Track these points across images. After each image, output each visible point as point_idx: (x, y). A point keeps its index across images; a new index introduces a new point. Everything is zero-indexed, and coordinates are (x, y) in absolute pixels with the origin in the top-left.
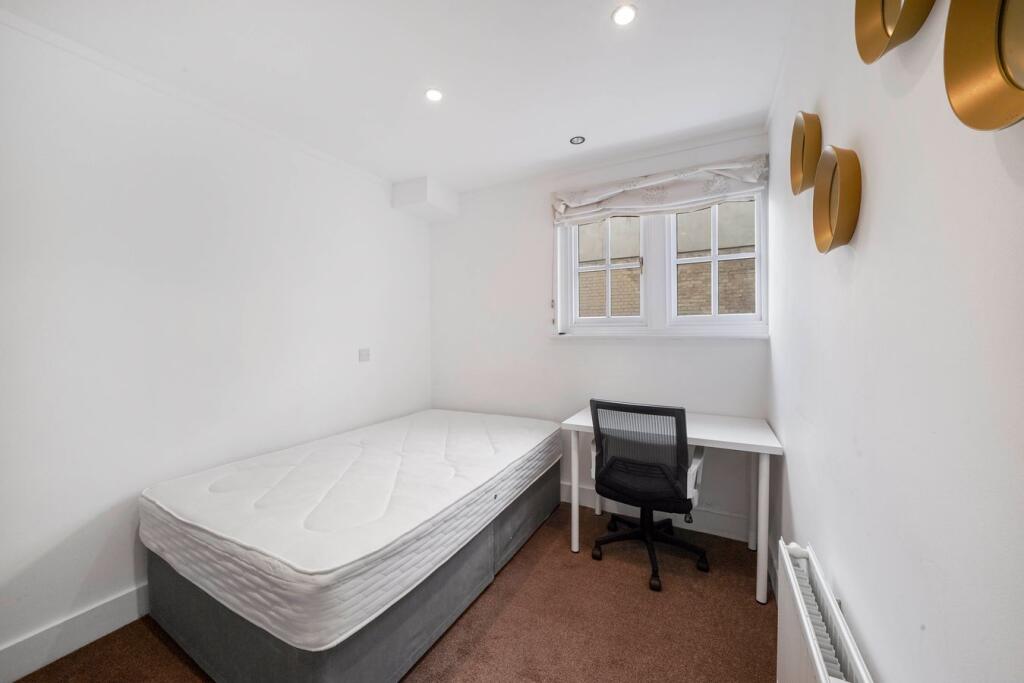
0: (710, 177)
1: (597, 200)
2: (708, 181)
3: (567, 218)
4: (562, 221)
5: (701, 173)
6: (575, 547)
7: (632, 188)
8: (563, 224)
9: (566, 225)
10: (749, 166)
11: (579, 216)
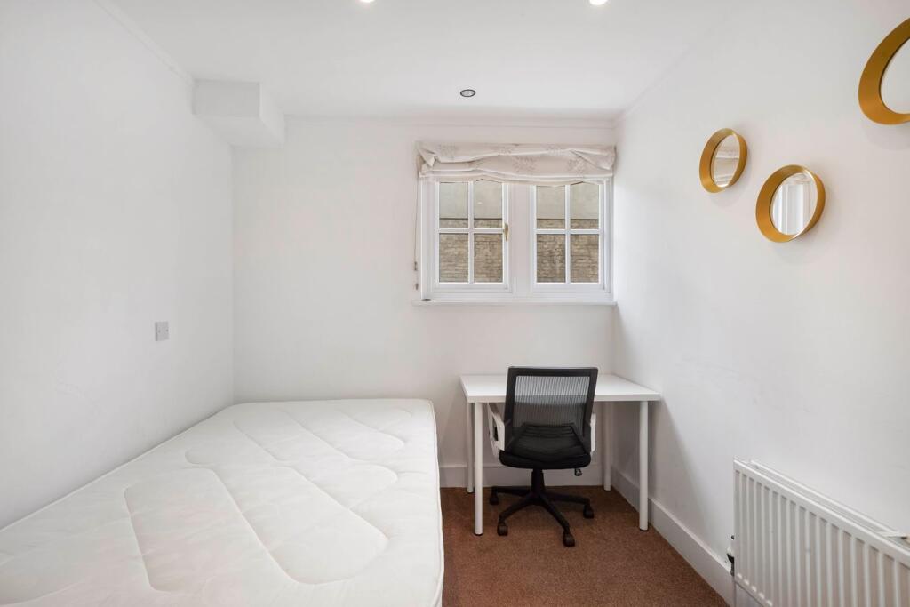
0: (572, 157)
1: (470, 159)
2: (571, 161)
3: (434, 172)
4: (427, 175)
5: (567, 153)
6: (479, 529)
7: (508, 154)
8: (427, 178)
9: (430, 180)
10: (605, 154)
11: (449, 173)
